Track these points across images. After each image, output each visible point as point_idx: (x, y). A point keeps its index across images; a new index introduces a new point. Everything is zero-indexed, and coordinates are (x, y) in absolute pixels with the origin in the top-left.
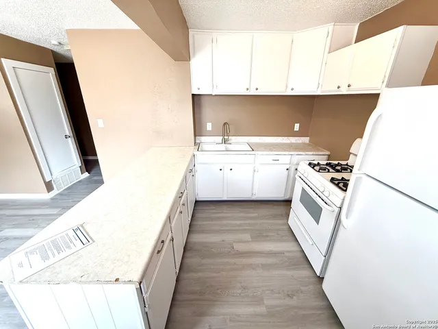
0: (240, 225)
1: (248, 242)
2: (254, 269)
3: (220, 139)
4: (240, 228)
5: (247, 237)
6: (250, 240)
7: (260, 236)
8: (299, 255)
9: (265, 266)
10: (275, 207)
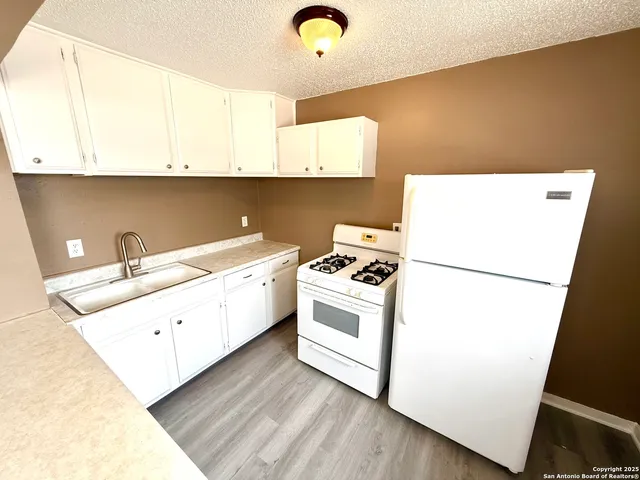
0: (241, 415)
1: (276, 431)
2: (319, 464)
3: (115, 269)
4: (245, 419)
5: (267, 424)
6: (276, 425)
7: (281, 407)
8: (340, 392)
9: (328, 445)
10: (263, 348)
